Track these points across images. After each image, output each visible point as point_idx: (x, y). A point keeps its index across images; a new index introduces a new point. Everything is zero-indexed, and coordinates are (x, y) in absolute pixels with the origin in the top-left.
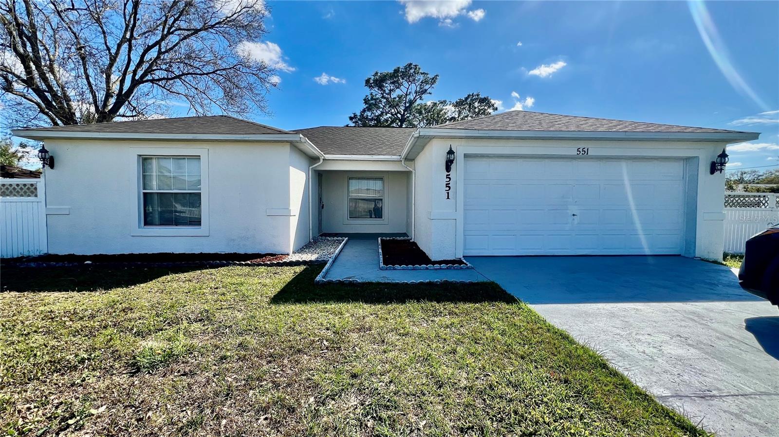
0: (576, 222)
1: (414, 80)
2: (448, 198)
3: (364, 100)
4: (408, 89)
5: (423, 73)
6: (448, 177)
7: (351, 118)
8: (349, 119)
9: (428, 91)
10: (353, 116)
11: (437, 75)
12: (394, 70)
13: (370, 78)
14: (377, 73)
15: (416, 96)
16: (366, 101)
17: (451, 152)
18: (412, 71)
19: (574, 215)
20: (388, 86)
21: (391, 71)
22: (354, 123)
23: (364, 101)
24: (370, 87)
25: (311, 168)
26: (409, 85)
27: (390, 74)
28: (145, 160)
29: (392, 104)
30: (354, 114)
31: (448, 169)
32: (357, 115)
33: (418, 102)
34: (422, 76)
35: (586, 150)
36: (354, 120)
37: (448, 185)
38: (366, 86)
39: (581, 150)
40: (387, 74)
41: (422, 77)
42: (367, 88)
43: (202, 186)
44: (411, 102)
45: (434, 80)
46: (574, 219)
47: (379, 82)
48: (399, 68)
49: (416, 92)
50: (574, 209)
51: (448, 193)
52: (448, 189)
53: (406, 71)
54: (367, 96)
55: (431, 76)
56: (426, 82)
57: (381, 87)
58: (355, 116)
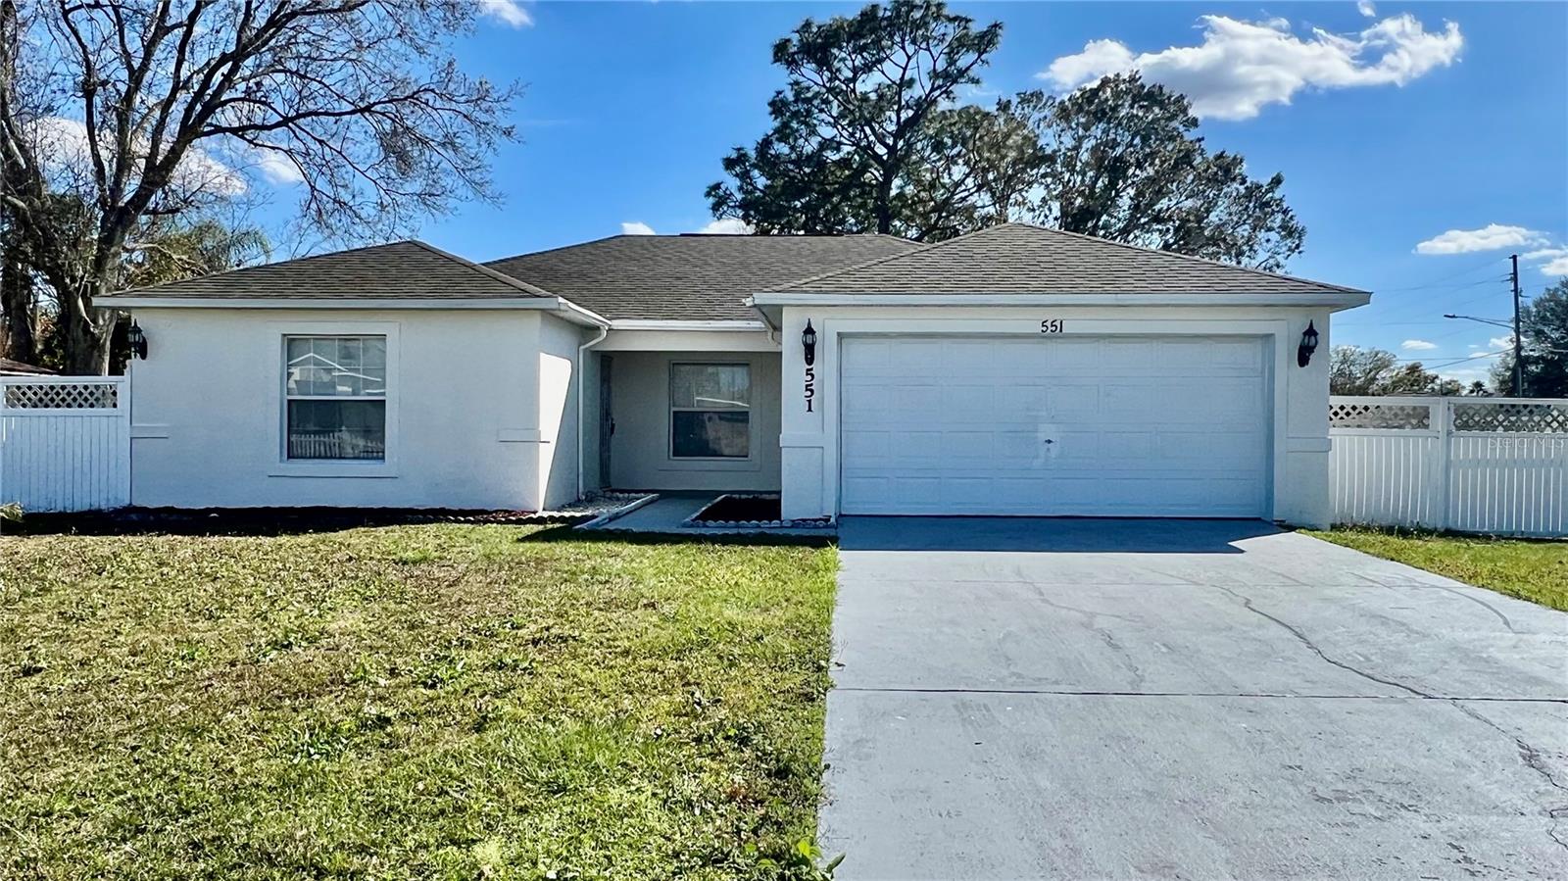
0: (1053, 454)
1: (926, 39)
2: (810, 410)
3: (772, 104)
4: (905, 69)
5: (955, 19)
6: (809, 372)
7: (729, 164)
8: (721, 166)
9: (971, 73)
10: (734, 155)
11: (996, 25)
12: (862, 15)
13: (789, 40)
14: (808, 25)
15: (933, 90)
16: (778, 107)
17: (809, 331)
18: (917, 14)
19: (1049, 442)
20: (845, 61)
21: (852, 14)
22: (737, 175)
23: (769, 109)
24: (789, 64)
25: (582, 347)
26: (909, 58)
27: (851, 24)
28: (291, 344)
29: (860, 113)
30: (739, 149)
31: (810, 360)
32: (745, 155)
33: (944, 105)
34: (951, 26)
35: (1058, 324)
36: (738, 169)
37: (808, 388)
38: (775, 61)
39: (1048, 324)
40: (841, 27)
41: (951, 31)
42: (781, 69)
43: (388, 390)
44: (923, 106)
45: (985, 41)
46: (1048, 449)
47: (818, 46)
48: (875, 7)
49: (934, 75)
50: (1047, 431)
51: (810, 401)
52: (809, 393)
53: (898, 16)
54: (779, 93)
55: (975, 28)
56: (961, 44)
57: (824, 62)
58: (742, 158)
